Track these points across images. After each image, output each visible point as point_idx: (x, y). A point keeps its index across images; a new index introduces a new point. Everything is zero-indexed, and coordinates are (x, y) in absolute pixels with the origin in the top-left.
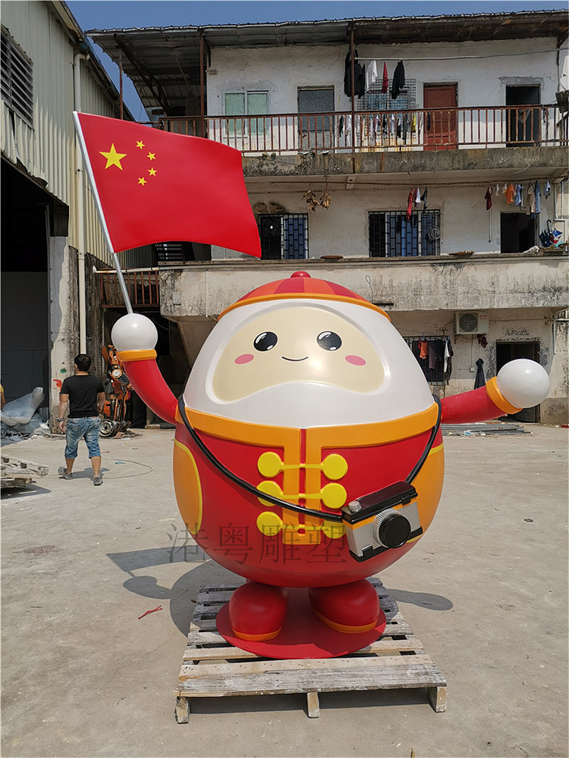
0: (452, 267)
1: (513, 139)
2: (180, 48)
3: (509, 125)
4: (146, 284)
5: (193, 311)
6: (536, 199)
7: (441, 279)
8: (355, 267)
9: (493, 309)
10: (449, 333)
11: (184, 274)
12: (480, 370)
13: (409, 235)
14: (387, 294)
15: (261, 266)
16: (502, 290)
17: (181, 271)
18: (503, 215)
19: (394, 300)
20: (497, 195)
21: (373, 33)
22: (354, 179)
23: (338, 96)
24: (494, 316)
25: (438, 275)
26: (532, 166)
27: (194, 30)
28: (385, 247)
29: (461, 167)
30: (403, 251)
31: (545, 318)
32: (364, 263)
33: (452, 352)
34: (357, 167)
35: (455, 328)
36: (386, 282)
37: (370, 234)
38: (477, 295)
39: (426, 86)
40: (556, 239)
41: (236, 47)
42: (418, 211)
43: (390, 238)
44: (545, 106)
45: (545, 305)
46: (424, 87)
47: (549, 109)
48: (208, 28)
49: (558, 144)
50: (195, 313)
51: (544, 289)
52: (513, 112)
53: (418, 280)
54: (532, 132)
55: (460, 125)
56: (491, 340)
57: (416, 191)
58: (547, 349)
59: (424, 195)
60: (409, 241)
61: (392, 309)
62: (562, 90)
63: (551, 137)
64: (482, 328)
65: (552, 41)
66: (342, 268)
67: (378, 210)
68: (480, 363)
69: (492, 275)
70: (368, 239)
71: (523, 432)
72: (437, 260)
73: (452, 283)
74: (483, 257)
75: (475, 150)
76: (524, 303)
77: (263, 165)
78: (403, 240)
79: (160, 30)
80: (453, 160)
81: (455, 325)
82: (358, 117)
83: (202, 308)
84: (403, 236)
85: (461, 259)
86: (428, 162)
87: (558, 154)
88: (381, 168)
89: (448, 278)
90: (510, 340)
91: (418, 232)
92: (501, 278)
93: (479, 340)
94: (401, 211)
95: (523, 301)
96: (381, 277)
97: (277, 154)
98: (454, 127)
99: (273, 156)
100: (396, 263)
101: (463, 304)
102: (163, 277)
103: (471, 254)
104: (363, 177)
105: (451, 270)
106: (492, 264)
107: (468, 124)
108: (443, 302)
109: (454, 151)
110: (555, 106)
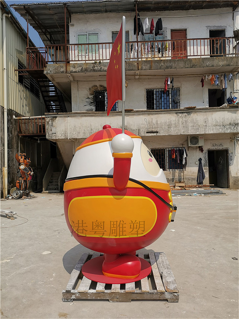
0: (186, 114)
1: (213, 53)
2: (57, 14)
3: (211, 47)
4: (40, 124)
5: (62, 137)
6: (225, 82)
7: (181, 120)
8: (139, 114)
9: (206, 134)
10: (185, 146)
11: (57, 119)
12: (200, 163)
13: (165, 100)
14: (155, 127)
15: (94, 114)
16: (210, 125)
17: (56, 117)
18: (209, 90)
19: (158, 130)
20: (207, 80)
21: (146, 6)
22: (138, 73)
23: (131, 35)
24: (206, 137)
25: (179, 118)
26: (223, 66)
27: (62, 4)
28: (154, 106)
29: (189, 67)
30: (163, 107)
31: (231, 138)
32: (144, 113)
33: (187, 155)
34: (140, 67)
35: (188, 144)
36: (154, 121)
37: (147, 100)
38: (198, 127)
39: (172, 31)
40: (235, 101)
41: (83, 13)
42: (169, 88)
43: (157, 101)
44: (228, 38)
45: (231, 132)
46: (171, 31)
47: (230, 39)
48: (68, 3)
49: (234, 55)
50: (63, 138)
51: (230, 124)
52: (213, 41)
53: (170, 120)
54: (222, 50)
55: (188, 48)
56: (205, 149)
57: (168, 79)
58: (232, 153)
59: (172, 81)
60: (165, 102)
61: (158, 135)
62: (235, 29)
63: (231, 52)
64: (201, 143)
65: (230, 9)
66: (133, 115)
67: (150, 88)
68: (200, 160)
69: (205, 117)
70: (146, 102)
71: (222, 193)
72: (178, 111)
73: (186, 122)
74: (200, 109)
75: (196, 59)
76: (220, 131)
77: (95, 67)
78: (163, 103)
79: (46, 4)
80: (185, 63)
81: (188, 142)
82: (139, 44)
83: (66, 135)
84: (162, 100)
85: (190, 110)
86: (173, 64)
87: (235, 60)
88: (151, 68)
89: (184, 119)
90: (214, 149)
91: (169, 99)
92: (210, 119)
93: (200, 149)
94: (161, 89)
95: (220, 130)
96: (152, 119)
97: (102, 61)
98: (186, 49)
99: (100, 62)
100: (159, 112)
101: (191, 132)
102: (47, 120)
103: (195, 107)
104: (143, 72)
105: (186, 116)
106: (205, 112)
107: (192, 47)
108: (182, 131)
109: (185, 59)
110: (233, 38)
